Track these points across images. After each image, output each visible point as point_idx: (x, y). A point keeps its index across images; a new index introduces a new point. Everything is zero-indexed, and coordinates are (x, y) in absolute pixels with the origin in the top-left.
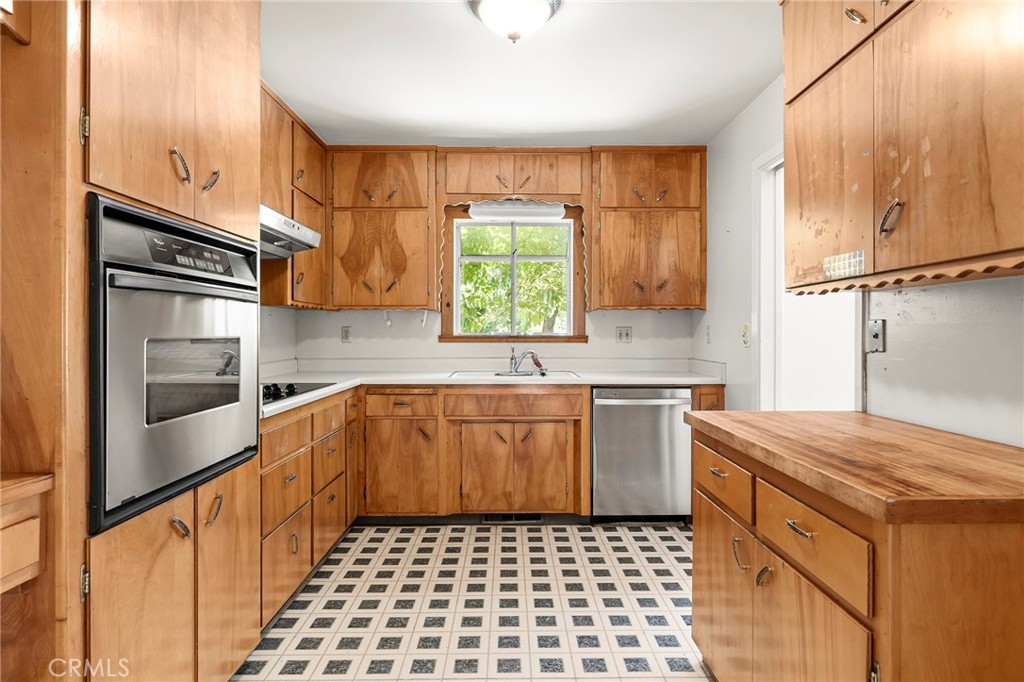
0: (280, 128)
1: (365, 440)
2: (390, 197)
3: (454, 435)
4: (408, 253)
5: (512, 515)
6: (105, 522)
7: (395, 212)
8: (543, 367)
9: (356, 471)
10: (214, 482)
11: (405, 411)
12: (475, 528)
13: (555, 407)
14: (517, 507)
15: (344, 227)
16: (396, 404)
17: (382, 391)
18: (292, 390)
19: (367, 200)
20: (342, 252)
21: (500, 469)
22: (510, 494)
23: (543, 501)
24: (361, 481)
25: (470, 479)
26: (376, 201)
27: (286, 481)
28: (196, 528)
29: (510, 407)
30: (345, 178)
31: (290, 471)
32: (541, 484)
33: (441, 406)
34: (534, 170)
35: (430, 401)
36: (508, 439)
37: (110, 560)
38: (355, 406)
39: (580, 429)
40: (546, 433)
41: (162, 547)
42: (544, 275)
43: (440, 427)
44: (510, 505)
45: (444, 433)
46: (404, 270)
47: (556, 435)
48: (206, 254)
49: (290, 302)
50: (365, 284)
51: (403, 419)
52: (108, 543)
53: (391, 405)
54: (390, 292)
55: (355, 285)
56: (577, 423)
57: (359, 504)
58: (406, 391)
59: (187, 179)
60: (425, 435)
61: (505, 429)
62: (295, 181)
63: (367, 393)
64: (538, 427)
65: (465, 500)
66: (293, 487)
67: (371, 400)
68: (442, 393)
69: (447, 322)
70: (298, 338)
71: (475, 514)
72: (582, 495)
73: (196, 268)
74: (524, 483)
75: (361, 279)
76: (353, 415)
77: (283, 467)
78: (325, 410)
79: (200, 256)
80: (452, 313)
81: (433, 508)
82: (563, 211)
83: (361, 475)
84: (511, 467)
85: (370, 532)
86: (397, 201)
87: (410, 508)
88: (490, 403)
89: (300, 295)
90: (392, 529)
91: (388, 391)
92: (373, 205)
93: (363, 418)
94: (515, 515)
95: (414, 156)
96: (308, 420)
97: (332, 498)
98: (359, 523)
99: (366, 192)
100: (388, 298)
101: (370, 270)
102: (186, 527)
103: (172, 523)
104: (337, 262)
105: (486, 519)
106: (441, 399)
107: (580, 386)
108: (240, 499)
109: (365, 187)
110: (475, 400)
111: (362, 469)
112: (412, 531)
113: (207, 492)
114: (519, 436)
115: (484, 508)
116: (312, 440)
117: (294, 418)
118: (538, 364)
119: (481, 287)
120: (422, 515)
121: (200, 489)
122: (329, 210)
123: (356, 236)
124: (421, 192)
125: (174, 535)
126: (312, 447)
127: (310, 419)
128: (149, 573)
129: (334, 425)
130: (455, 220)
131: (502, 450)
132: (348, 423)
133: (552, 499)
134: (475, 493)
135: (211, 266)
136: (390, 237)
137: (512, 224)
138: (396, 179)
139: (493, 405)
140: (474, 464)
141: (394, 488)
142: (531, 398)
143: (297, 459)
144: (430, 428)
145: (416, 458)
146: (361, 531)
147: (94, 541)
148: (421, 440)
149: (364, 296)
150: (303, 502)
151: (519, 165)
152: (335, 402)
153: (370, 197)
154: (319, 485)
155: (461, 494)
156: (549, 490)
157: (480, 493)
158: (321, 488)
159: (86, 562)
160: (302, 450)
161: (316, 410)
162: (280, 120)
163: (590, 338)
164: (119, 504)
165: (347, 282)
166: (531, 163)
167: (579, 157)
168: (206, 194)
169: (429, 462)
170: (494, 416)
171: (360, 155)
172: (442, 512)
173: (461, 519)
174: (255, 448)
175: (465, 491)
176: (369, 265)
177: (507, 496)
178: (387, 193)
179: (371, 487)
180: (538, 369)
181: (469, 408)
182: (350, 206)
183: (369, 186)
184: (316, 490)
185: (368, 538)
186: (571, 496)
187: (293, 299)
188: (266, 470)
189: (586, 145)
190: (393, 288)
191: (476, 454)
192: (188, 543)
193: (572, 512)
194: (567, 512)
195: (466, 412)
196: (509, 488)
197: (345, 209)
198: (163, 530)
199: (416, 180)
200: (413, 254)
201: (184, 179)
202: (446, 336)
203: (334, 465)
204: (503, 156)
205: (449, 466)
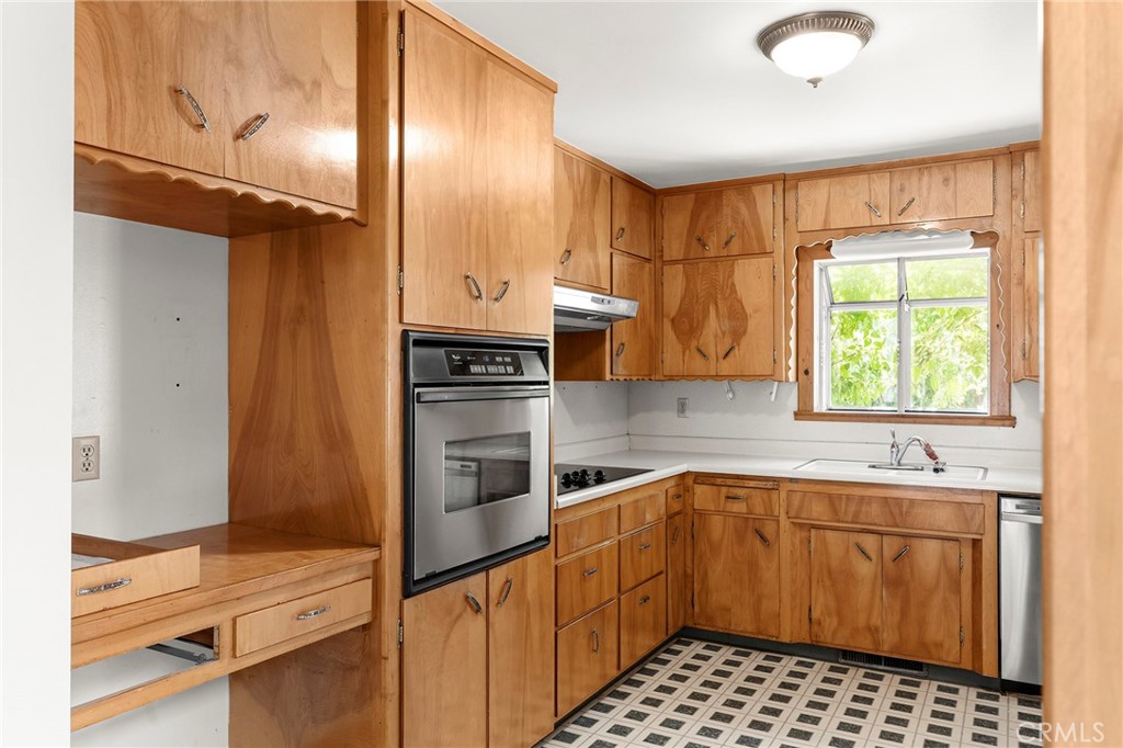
0: (595, 190)
1: (693, 537)
2: (727, 243)
3: (801, 542)
4: (749, 311)
5: (880, 657)
6: (415, 589)
7: (734, 261)
8: (940, 460)
9: (681, 572)
10: (505, 567)
11: (738, 507)
12: (828, 665)
13: (943, 519)
14: (886, 648)
15: (675, 286)
16: (728, 497)
17: (712, 480)
18: (600, 478)
19: (700, 248)
20: (673, 314)
21: (862, 594)
22: (877, 629)
23: (923, 645)
24: (687, 586)
25: (822, 603)
26: (712, 251)
27: (585, 574)
28: (487, 606)
29: (874, 512)
30: (676, 224)
31: (591, 563)
32: (922, 623)
33: (784, 504)
34: (920, 189)
35: (769, 497)
36: (873, 556)
37: (417, 619)
38: (679, 496)
39: (981, 552)
40: (928, 555)
41: (459, 617)
42: (972, 319)
43: (781, 532)
44: (877, 643)
45: (788, 539)
46: (745, 332)
47: (944, 558)
48: (497, 359)
49: (608, 377)
50: (699, 350)
51: (736, 516)
52: (416, 606)
53: (723, 498)
54: (727, 359)
55: (688, 352)
56: (976, 544)
57: (685, 611)
58: (740, 483)
59: (479, 297)
60: (763, 538)
61: (870, 542)
62: (615, 242)
63: (695, 482)
64: (916, 543)
65: (815, 628)
66: (593, 582)
67: (699, 489)
68: (784, 488)
69: (805, 394)
70: (630, 412)
71: (829, 648)
72: (984, 647)
73: (487, 374)
74: (896, 618)
75: (694, 343)
76: (676, 507)
77: (582, 559)
78: (636, 501)
79: (493, 362)
80: (812, 383)
81: (773, 631)
82: (970, 239)
83: (687, 578)
84: (878, 593)
85: (698, 647)
86: (735, 248)
87: (744, 625)
88: (847, 506)
89: (620, 369)
90: (724, 649)
91: (719, 481)
92: (707, 254)
93: (690, 512)
94: (886, 658)
95: (756, 190)
96: (613, 512)
97: (646, 599)
98: (686, 634)
99: (699, 240)
100: (726, 367)
101: (704, 333)
102: (477, 604)
103: (467, 598)
104: (667, 325)
105: (846, 657)
106: (783, 494)
107: (982, 492)
108: (531, 585)
109: (698, 233)
110: (826, 501)
111: (689, 571)
112: (747, 655)
113: (498, 575)
114: (888, 553)
115: (841, 641)
116: (619, 534)
117: (596, 509)
118: (932, 455)
119: (874, 340)
120: (760, 637)
121: (491, 572)
122: (659, 265)
123: (689, 292)
124: (765, 232)
125: (469, 609)
126: (619, 541)
127: (616, 511)
128: (448, 636)
129: (649, 517)
130: (816, 262)
131: (865, 569)
132: (670, 517)
133: (939, 645)
134: (828, 620)
135: (502, 369)
136: (728, 291)
137: (899, 259)
138: (735, 221)
139: (852, 508)
140: (828, 583)
141: (725, 599)
142: (906, 504)
143: (599, 553)
144: (769, 530)
145: (753, 565)
146: (688, 644)
147: (406, 602)
148: (758, 542)
149: (698, 365)
150: (607, 598)
151: (896, 185)
152: (651, 492)
153: (704, 245)
154: (628, 582)
155: (810, 619)
156: (934, 632)
157: (835, 622)
158: (630, 586)
159: (401, 618)
160: (607, 543)
161: (623, 501)
162: (596, 180)
163: (1018, 420)
164: (424, 576)
165: (679, 348)
166: (915, 179)
167: (990, 163)
168: (497, 304)
169: (768, 574)
170: (852, 523)
171: (693, 195)
172: (785, 639)
173: (810, 650)
174: (547, 538)
175: (814, 616)
176: (703, 327)
177: (873, 631)
178: (725, 239)
179: (699, 594)
180: (933, 462)
181: (818, 511)
182: (681, 258)
183: (703, 233)
184: (623, 589)
185: (693, 654)
186: (968, 645)
187: (612, 373)
188: (560, 561)
189: (1002, 144)
190: (731, 354)
191: (830, 572)
192: (481, 619)
193: (970, 669)
194: (962, 666)
195: (814, 515)
196: (876, 621)
197: (676, 262)
198: (459, 603)
199: (759, 219)
200: (756, 311)
201: (477, 297)
202: (804, 413)
203: (650, 562)
204: (874, 176)
205: (794, 581)
